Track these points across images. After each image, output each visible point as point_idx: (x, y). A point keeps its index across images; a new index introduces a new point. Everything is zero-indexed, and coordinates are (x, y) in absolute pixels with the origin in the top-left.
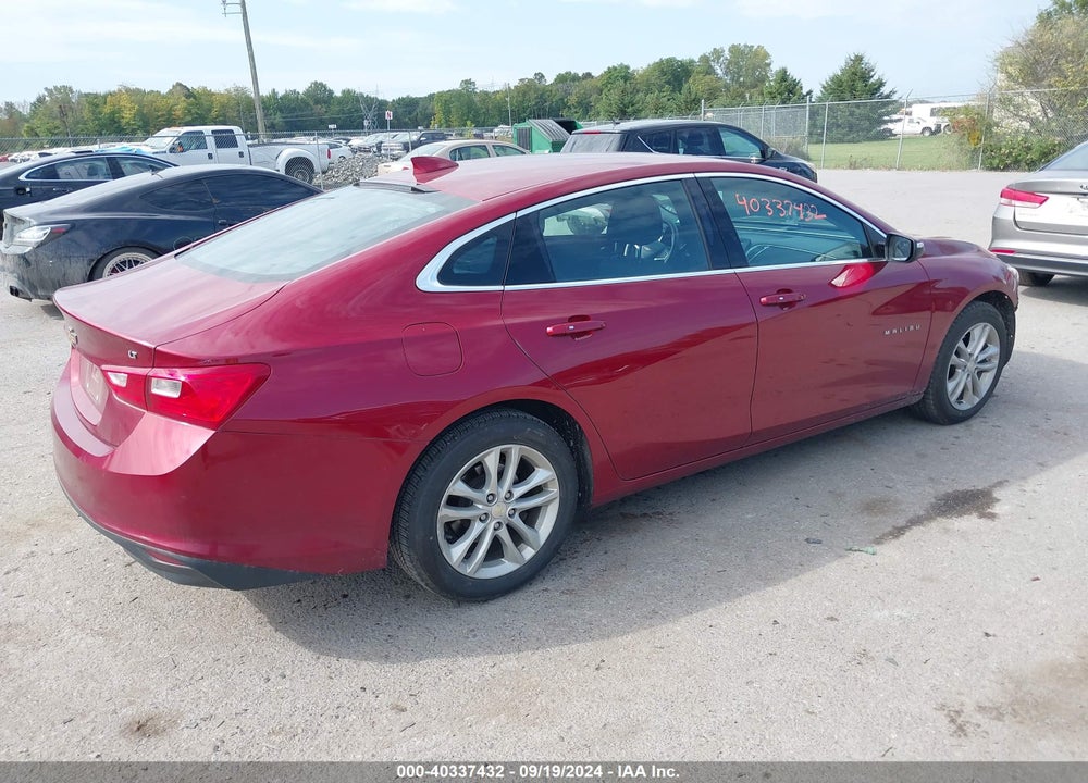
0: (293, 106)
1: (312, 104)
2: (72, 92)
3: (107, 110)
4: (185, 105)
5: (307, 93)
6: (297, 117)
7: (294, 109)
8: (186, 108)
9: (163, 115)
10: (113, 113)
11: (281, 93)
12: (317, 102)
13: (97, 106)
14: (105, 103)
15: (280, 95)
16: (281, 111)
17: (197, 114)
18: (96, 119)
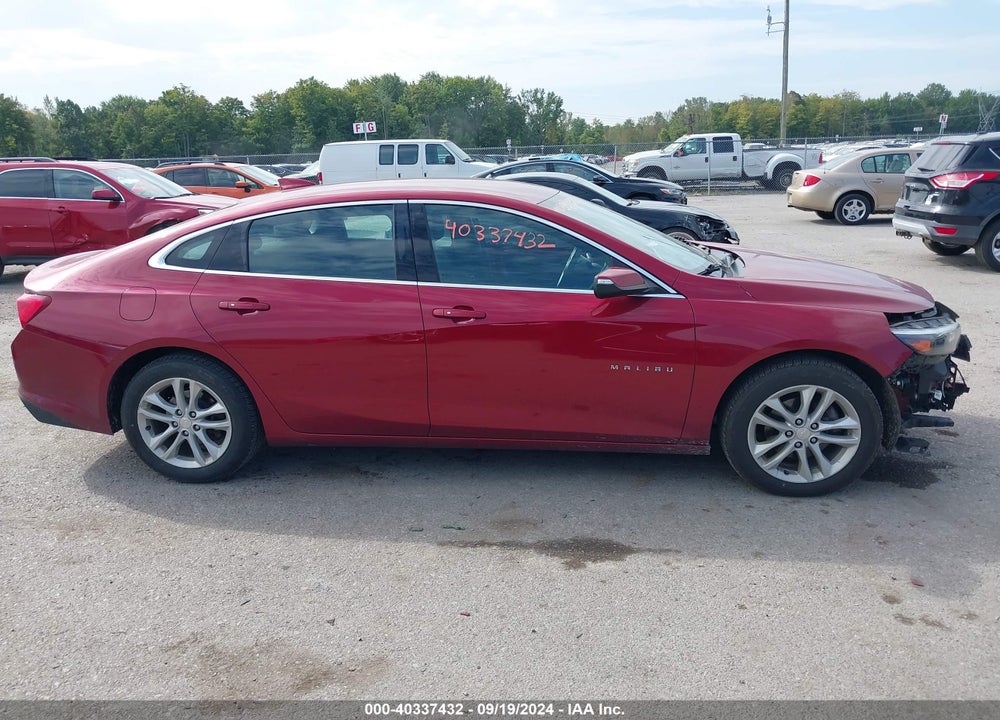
0: (903, 108)
1: (924, 106)
2: (706, 102)
3: (727, 117)
4: (793, 111)
5: (922, 96)
6: (905, 119)
7: (904, 111)
8: (793, 114)
9: (772, 120)
10: (731, 120)
11: (893, 95)
12: (931, 104)
13: (720, 114)
14: (727, 111)
15: (892, 98)
16: (889, 113)
17: (802, 118)
18: (716, 124)
